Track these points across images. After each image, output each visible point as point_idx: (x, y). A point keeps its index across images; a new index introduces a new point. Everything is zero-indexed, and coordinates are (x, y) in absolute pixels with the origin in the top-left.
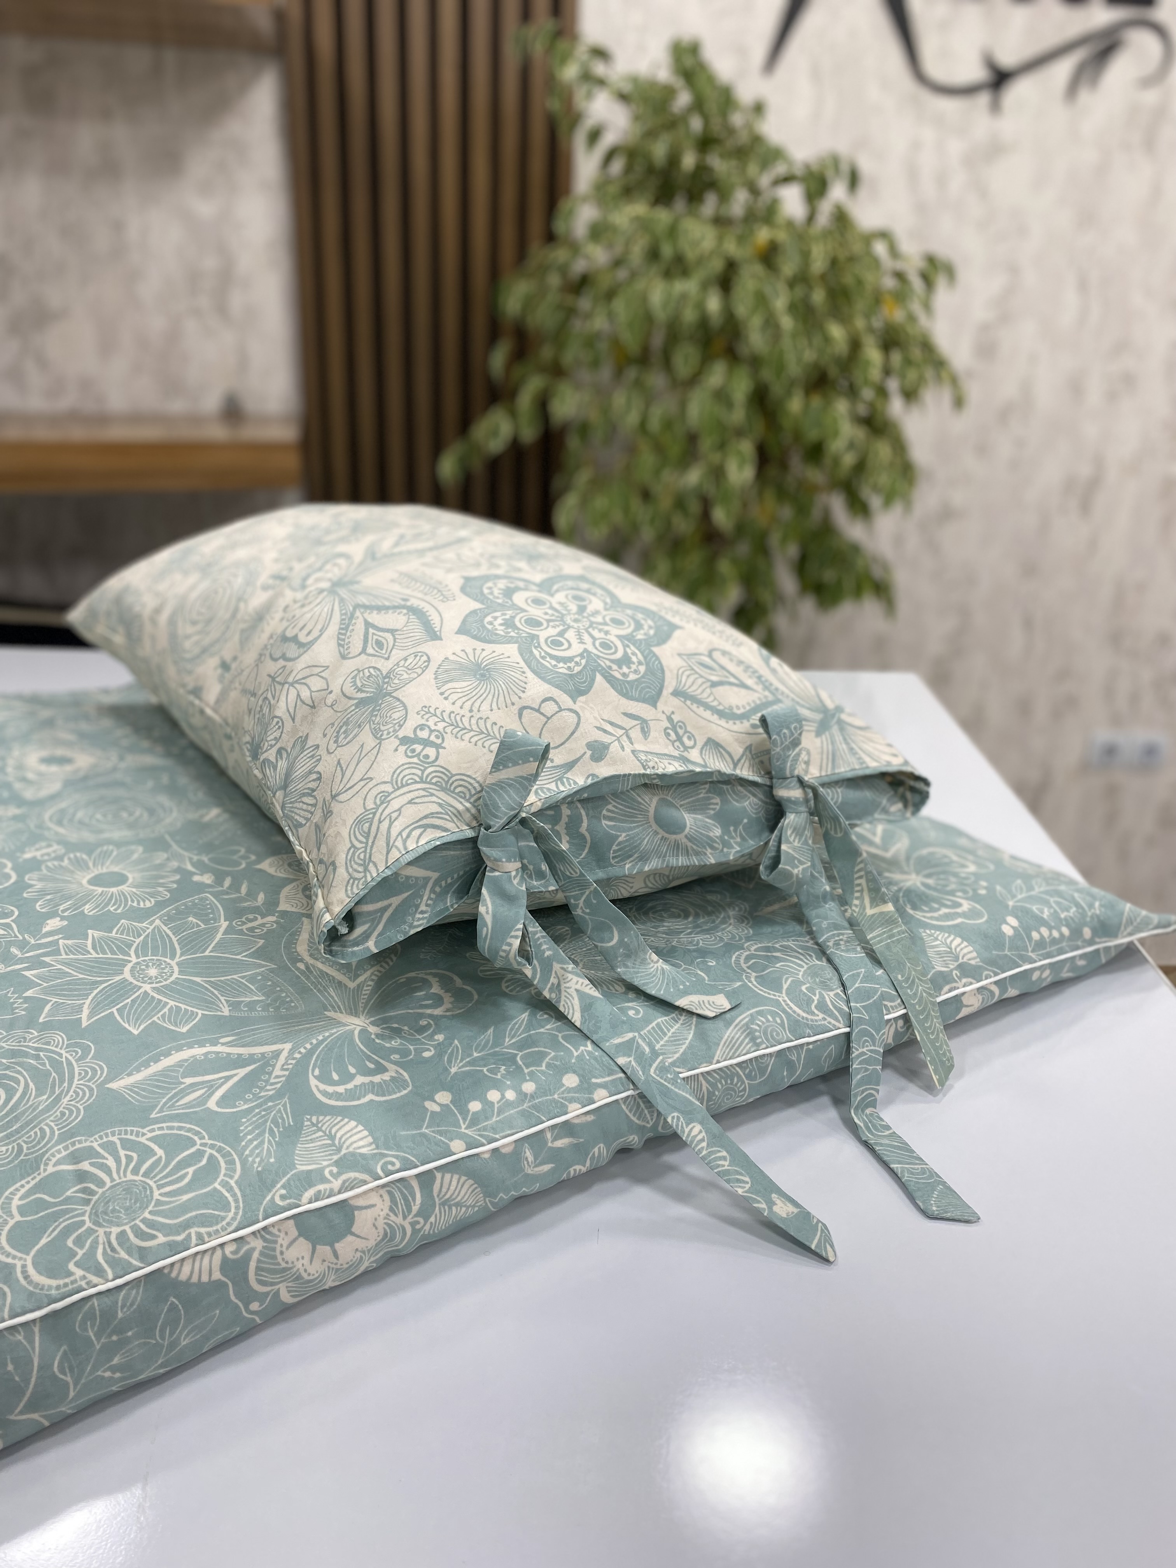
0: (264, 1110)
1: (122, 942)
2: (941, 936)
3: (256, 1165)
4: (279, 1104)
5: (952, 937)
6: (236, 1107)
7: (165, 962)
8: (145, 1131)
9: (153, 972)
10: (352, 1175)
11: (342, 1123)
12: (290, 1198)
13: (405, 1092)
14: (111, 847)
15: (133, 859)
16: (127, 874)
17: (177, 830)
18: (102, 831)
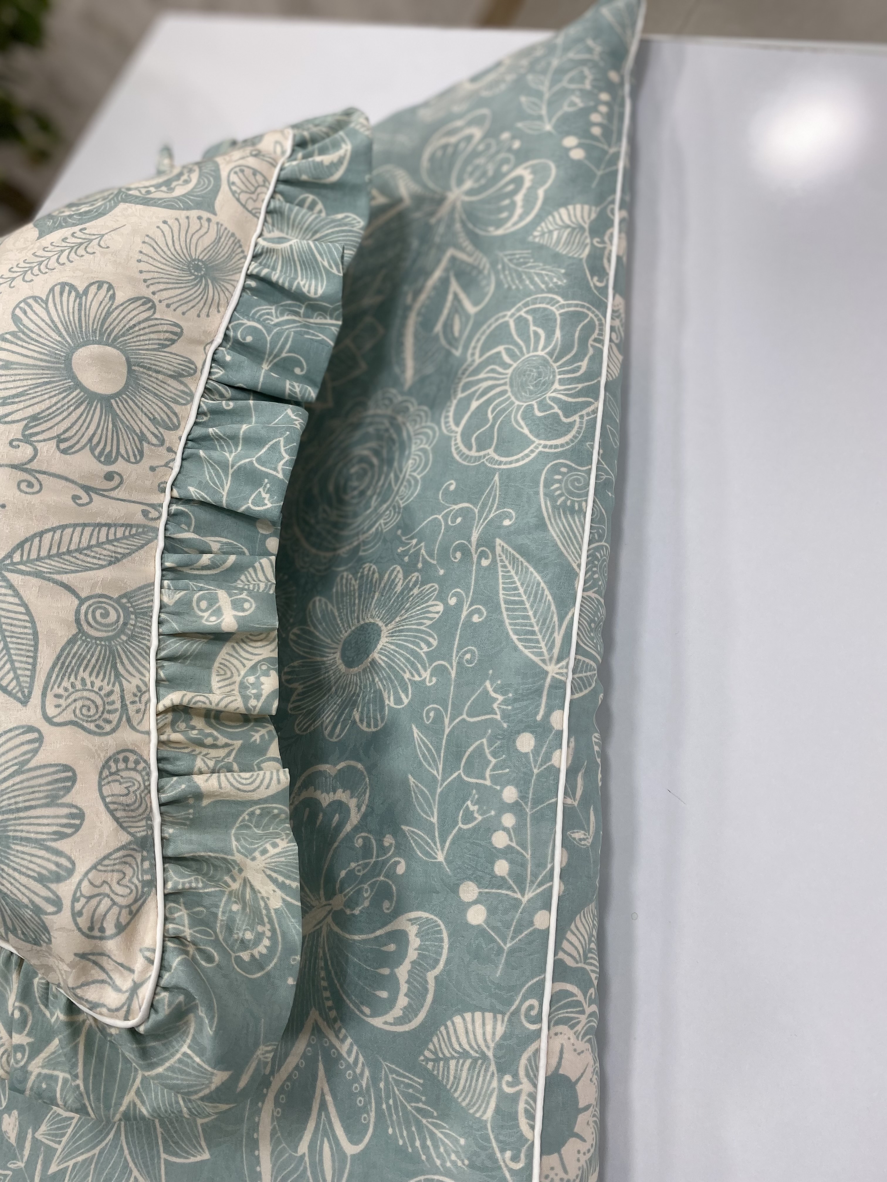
0: (388, 1097)
2: (547, 225)
4: (386, 1075)
5: (556, 215)
6: (367, 1126)
10: (523, 1061)
11: (452, 1031)
12: (520, 1151)
13: (445, 935)
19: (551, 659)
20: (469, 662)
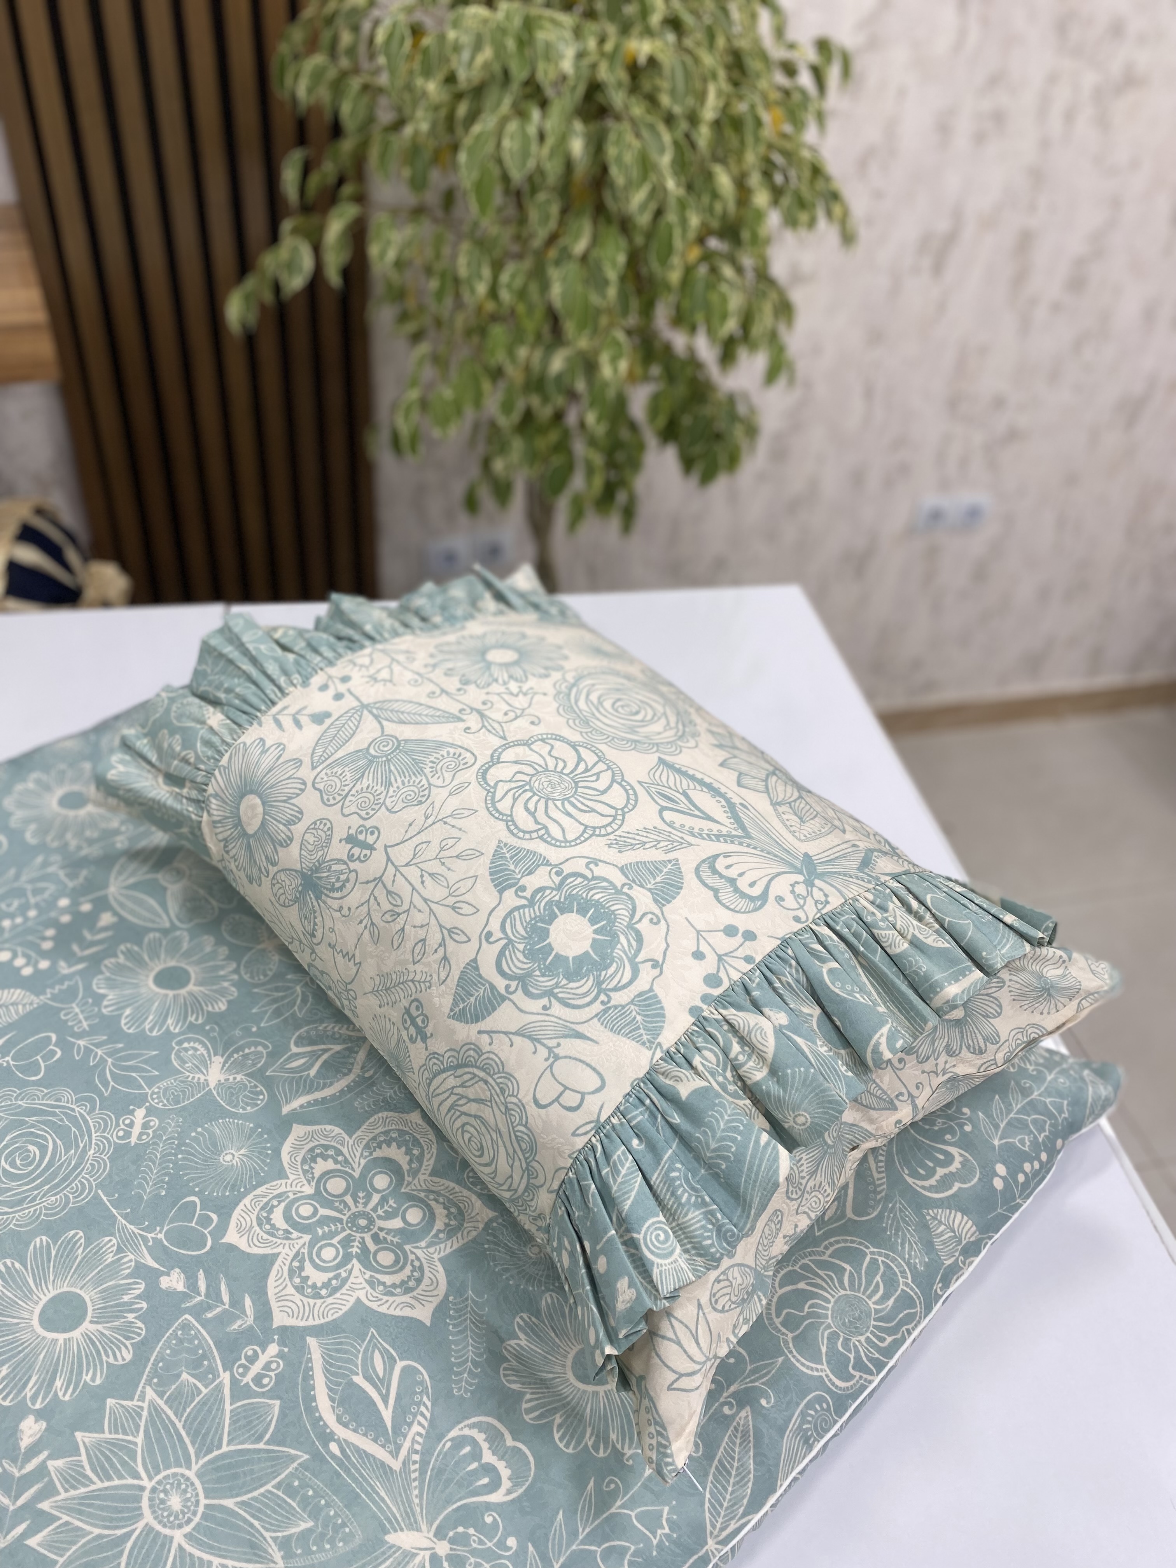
1: (122, 1448)
2: (942, 1214)
5: (953, 1213)
9: (175, 1502)
14: (44, 1238)
15: (79, 1258)
16: (81, 1293)
17: (109, 1175)
18: (20, 1202)
19: (717, 1536)
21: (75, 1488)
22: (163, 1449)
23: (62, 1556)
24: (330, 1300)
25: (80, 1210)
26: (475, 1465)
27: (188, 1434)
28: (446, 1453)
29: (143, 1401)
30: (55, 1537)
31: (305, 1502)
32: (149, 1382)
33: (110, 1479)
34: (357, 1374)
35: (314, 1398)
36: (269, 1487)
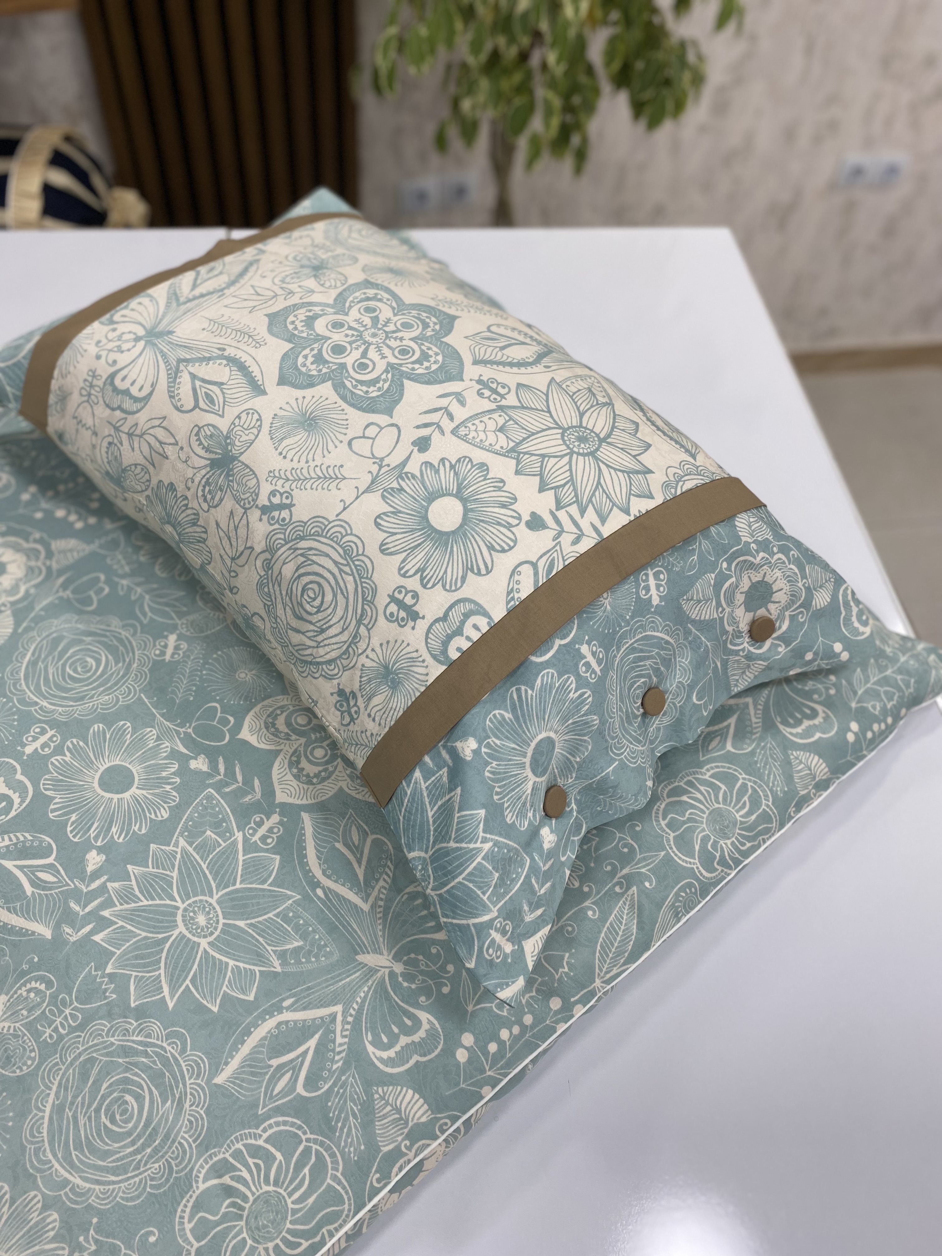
0: (341, 1087)
1: (162, 879)
2: (803, 756)
3: (352, 1155)
4: (349, 1076)
5: (812, 756)
6: (318, 1089)
7: (207, 902)
8: (259, 1131)
9: (201, 920)
10: (421, 1143)
11: (403, 1094)
12: (382, 1179)
13: (440, 1048)
14: (101, 725)
15: (128, 742)
16: (130, 767)
17: (149, 683)
18: (82, 698)
19: (603, 977)
20: (567, 931)
21: (128, 903)
22: (192, 883)
23: (119, 949)
24: (319, 787)
25: (128, 707)
26: (425, 912)
27: (211, 873)
28: (403, 903)
29: (177, 847)
30: (114, 936)
31: (297, 928)
32: (181, 834)
33: (153, 899)
34: (339, 842)
35: (305, 856)
36: (270, 915)
